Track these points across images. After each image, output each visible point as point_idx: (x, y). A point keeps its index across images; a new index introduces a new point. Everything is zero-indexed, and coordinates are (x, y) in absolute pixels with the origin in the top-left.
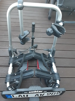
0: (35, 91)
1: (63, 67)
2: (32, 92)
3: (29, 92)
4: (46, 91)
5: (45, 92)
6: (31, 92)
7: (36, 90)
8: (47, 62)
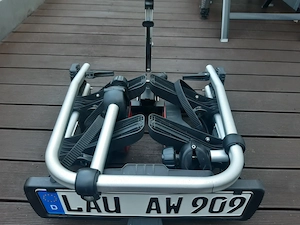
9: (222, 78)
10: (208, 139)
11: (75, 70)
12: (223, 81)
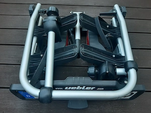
0: (79, 87)
1: (138, 49)
2: (73, 88)
3: (66, 88)
4: (103, 89)
5: (100, 89)
6: (70, 88)
7: (81, 84)
8: (106, 36)
9: (124, 14)
10: (114, 56)
11: (32, 9)
12: (124, 17)
